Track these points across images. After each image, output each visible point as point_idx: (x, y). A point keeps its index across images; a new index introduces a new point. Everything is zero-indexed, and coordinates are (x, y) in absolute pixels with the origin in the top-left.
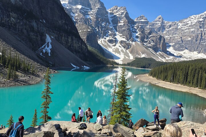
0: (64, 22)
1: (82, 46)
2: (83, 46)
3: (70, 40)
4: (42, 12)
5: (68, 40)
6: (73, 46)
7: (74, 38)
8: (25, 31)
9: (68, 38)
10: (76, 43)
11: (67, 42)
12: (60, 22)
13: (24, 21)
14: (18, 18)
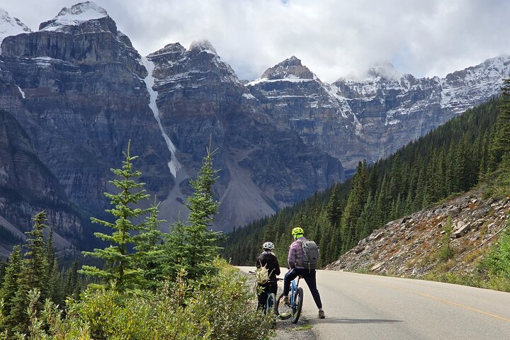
0: (49, 190)
1: (74, 224)
2: (76, 223)
3: (57, 218)
4: (19, 180)
5: (55, 218)
6: (62, 227)
7: (64, 213)
8: (14, 217)
9: (55, 215)
10: (66, 221)
11: (54, 221)
12: (44, 192)
13: (13, 205)
14: (7, 203)
